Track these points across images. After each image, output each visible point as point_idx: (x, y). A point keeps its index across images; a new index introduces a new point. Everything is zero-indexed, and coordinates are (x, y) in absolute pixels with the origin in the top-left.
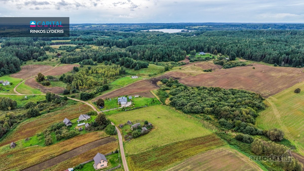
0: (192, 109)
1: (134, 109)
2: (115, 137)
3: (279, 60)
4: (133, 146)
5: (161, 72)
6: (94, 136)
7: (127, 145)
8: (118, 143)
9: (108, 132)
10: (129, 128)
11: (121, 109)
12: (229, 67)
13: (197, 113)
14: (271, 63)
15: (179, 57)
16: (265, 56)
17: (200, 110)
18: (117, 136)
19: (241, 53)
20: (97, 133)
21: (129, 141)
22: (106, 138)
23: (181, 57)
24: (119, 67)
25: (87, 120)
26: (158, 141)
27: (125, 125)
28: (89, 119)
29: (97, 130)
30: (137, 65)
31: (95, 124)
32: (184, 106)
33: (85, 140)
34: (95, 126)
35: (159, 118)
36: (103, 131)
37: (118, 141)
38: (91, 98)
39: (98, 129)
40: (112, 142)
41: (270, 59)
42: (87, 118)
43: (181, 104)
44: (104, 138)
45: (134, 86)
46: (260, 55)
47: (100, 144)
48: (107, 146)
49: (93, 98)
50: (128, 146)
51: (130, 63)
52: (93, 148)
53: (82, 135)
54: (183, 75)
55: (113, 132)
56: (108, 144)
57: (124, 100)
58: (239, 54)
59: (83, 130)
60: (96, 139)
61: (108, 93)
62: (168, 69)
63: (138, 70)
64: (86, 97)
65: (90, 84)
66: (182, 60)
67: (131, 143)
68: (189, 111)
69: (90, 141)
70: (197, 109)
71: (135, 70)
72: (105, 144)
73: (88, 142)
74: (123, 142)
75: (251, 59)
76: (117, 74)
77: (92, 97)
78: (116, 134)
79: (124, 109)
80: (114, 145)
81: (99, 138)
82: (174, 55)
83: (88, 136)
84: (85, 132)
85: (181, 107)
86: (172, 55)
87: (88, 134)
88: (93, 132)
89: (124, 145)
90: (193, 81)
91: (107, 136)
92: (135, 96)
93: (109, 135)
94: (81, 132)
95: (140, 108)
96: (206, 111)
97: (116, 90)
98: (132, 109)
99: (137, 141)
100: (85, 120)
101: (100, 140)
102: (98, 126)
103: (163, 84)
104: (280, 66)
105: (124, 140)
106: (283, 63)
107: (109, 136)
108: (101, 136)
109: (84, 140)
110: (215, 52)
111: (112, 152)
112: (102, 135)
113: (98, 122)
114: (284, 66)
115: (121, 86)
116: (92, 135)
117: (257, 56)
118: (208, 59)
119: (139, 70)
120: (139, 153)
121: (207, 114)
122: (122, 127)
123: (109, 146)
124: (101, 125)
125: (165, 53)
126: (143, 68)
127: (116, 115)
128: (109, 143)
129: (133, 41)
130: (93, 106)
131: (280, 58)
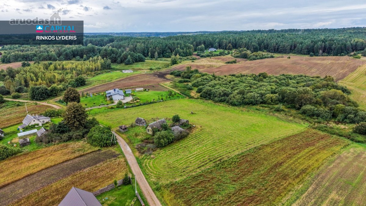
0: (244, 98)
1: (141, 105)
2: (114, 151)
3: (314, 49)
4: (163, 164)
5: (166, 66)
6: (60, 152)
7: (149, 163)
8: (125, 161)
9: (95, 141)
10: (142, 132)
11: (115, 106)
12: (256, 58)
13: (254, 105)
14: (305, 54)
15: (186, 51)
16: (295, 47)
17: (259, 98)
18: (118, 148)
19: (264, 44)
20: (67, 146)
21: (150, 154)
22: (92, 154)
23: (188, 51)
24: (100, 59)
25: (43, 125)
26: (217, 148)
27: (132, 126)
28: (47, 123)
29: (67, 141)
30: (129, 56)
31: (60, 127)
32: (228, 96)
33: (36, 162)
34: (63, 132)
35: (192, 113)
36: (82, 142)
37: (124, 157)
38: (54, 96)
39: (70, 139)
40: (108, 160)
41: (303, 48)
42: (42, 121)
43: (222, 94)
44: (87, 154)
45: (129, 80)
46: (289, 45)
47: (77, 168)
48: (97, 171)
49: (56, 95)
50: (151, 165)
51: (118, 55)
52: (56, 180)
53: (26, 154)
54: (201, 67)
55: (107, 140)
56: (98, 165)
57: (118, 93)
58: (261, 47)
59: (30, 143)
60: (66, 158)
61: (86, 89)
62: (176, 62)
63: (131, 64)
64: (43, 93)
65: (51, 79)
66: (190, 55)
67: (156, 159)
68: (240, 102)
69: (49, 164)
70: (253, 97)
71: (127, 64)
72: (89, 166)
73: (43, 167)
74: (137, 159)
75: (277, 51)
76: (97, 68)
77: (55, 93)
78: (114, 144)
79: (120, 106)
80: (116, 166)
81: (72, 156)
82: (179, 48)
83: (44, 153)
84: (35, 147)
85: (223, 98)
86: (175, 49)
87: (45, 149)
88: (58, 144)
89: (140, 163)
90: (218, 71)
91: (93, 150)
92: (137, 89)
93: (99, 148)
94: (24, 148)
95: (151, 103)
96: (269, 99)
97: (98, 85)
98: (137, 104)
99: (168, 153)
100: (38, 125)
101: (77, 160)
102: (70, 131)
103: (175, 78)
104: (317, 56)
105: (137, 154)
106: (321, 51)
107: (99, 150)
108: (79, 151)
109: (31, 164)
110: (230, 46)
111: (116, 183)
112: (80, 148)
113: (69, 122)
114: (322, 56)
115: (107, 81)
116: (55, 151)
117: (286, 47)
118: (223, 54)
119: (133, 64)
120: (185, 177)
121: (272, 103)
122: (126, 130)
123: (103, 170)
124: (77, 128)
125: (166, 46)
126: (138, 62)
127: (106, 115)
128: (102, 163)
129: (116, 39)
130: (56, 106)
131: (315, 47)
